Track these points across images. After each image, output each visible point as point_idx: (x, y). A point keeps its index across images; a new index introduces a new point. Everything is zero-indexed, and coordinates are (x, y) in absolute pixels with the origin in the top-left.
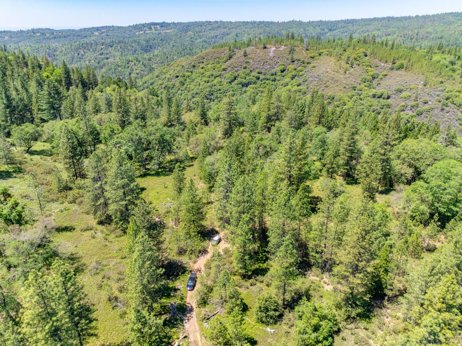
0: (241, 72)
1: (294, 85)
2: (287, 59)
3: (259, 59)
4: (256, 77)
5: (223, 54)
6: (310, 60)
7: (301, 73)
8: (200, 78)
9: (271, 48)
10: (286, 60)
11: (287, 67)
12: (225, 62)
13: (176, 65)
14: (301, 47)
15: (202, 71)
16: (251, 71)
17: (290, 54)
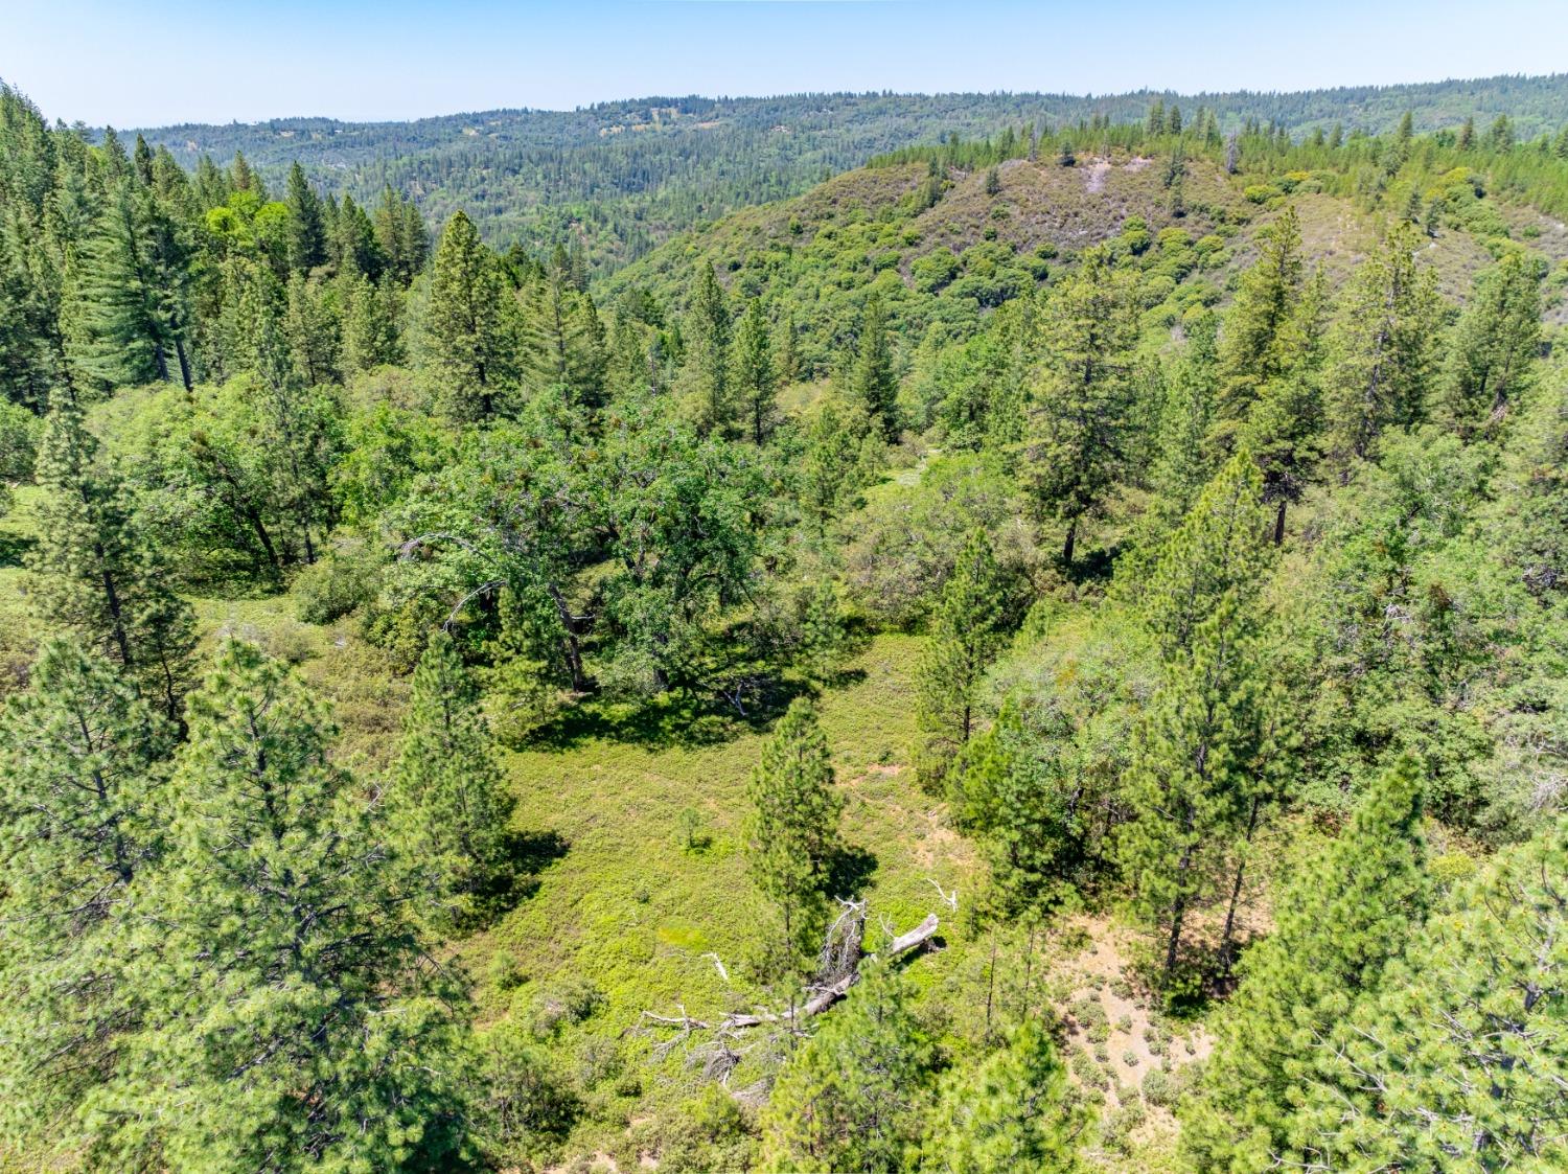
0: (976, 252)
1: (1192, 303)
2: (1158, 205)
3: (1048, 205)
4: (1034, 271)
5: (908, 185)
6: (1249, 210)
7: (1214, 258)
8: (820, 272)
9: (1092, 163)
10: (1150, 209)
11: (1155, 233)
12: (915, 216)
13: (733, 229)
14: (1208, 162)
15: (828, 246)
16: (1014, 249)
17: (1168, 185)
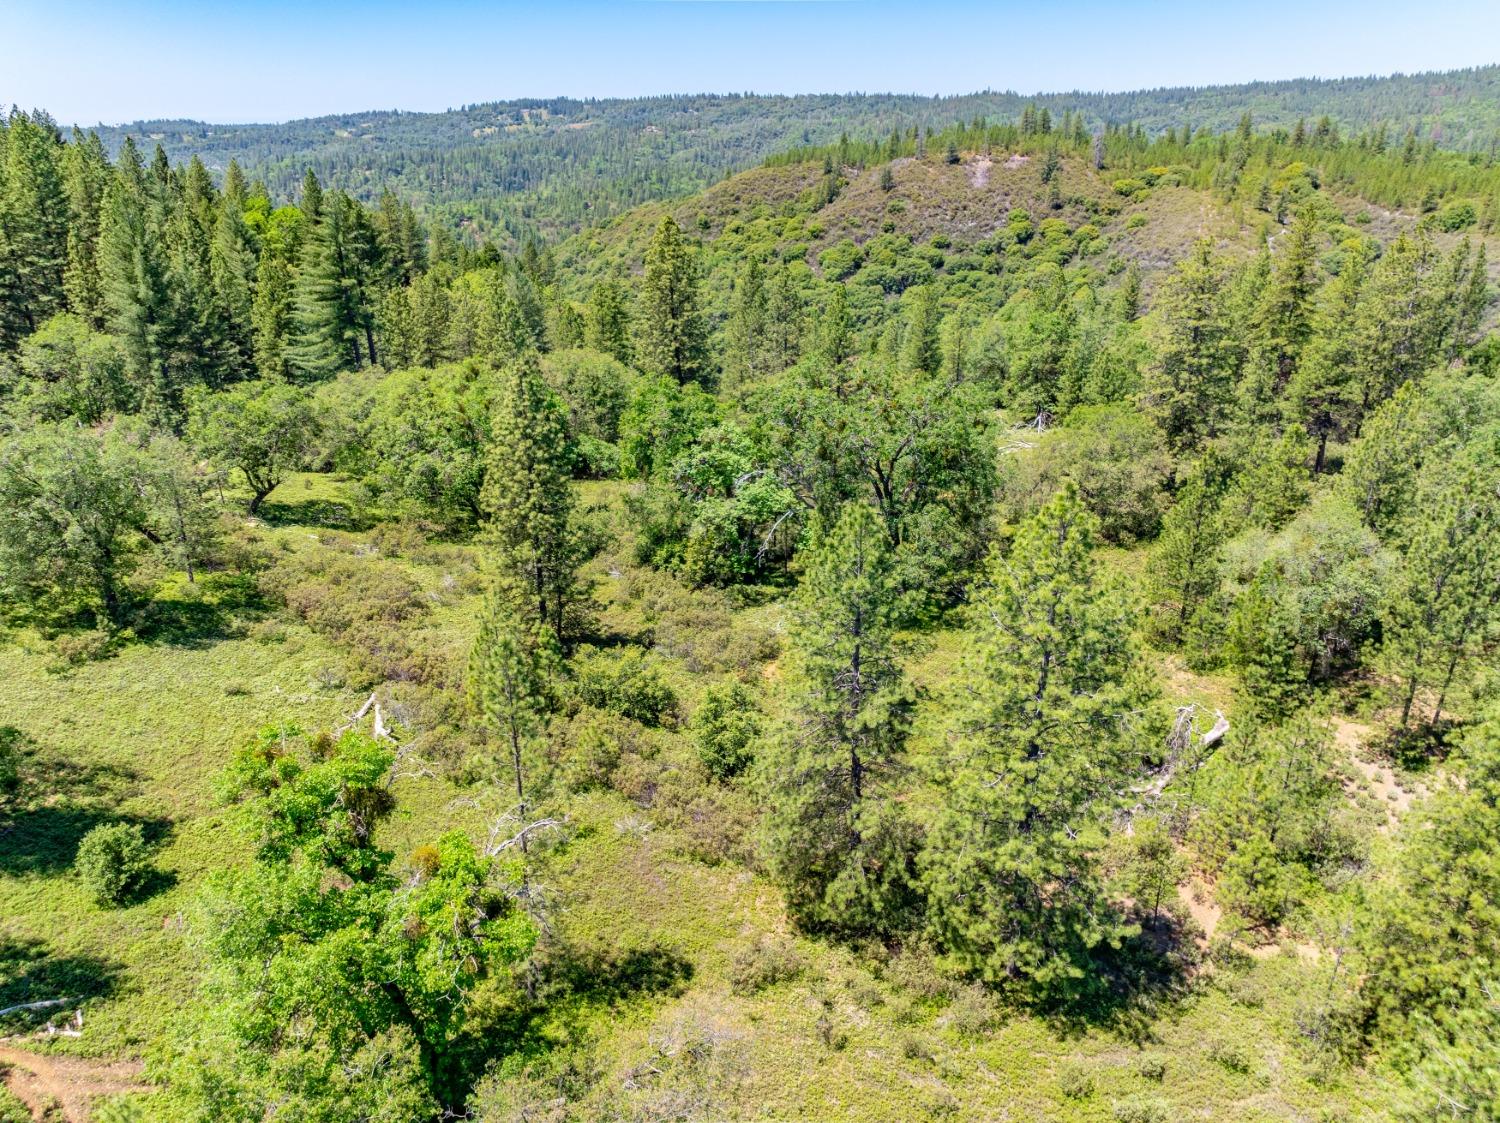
0: (877, 243)
1: (1080, 286)
2: (1038, 198)
3: (934, 201)
4: (931, 260)
5: (805, 183)
6: (1118, 202)
7: (1093, 245)
8: (731, 264)
9: (975, 160)
10: (1031, 202)
11: (1037, 224)
12: (815, 211)
13: (633, 226)
14: (1078, 159)
15: (736, 239)
16: (911, 239)
17: (1046, 180)
